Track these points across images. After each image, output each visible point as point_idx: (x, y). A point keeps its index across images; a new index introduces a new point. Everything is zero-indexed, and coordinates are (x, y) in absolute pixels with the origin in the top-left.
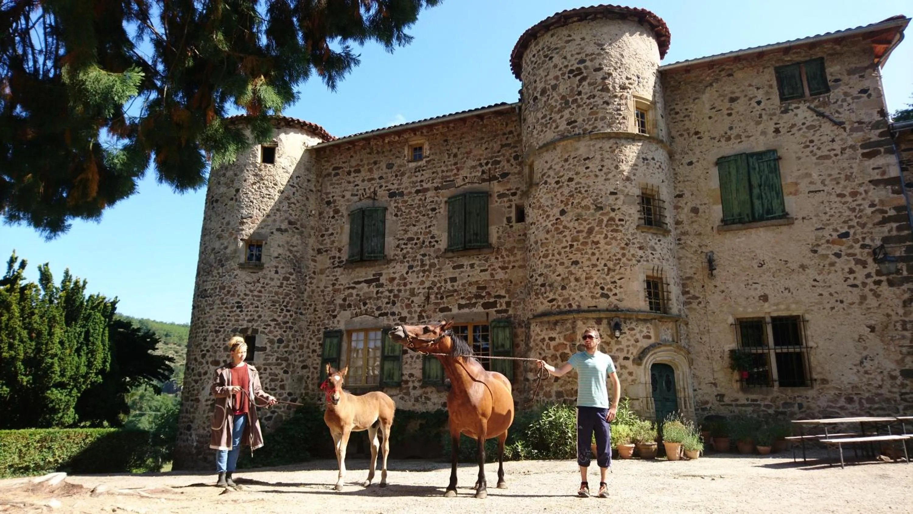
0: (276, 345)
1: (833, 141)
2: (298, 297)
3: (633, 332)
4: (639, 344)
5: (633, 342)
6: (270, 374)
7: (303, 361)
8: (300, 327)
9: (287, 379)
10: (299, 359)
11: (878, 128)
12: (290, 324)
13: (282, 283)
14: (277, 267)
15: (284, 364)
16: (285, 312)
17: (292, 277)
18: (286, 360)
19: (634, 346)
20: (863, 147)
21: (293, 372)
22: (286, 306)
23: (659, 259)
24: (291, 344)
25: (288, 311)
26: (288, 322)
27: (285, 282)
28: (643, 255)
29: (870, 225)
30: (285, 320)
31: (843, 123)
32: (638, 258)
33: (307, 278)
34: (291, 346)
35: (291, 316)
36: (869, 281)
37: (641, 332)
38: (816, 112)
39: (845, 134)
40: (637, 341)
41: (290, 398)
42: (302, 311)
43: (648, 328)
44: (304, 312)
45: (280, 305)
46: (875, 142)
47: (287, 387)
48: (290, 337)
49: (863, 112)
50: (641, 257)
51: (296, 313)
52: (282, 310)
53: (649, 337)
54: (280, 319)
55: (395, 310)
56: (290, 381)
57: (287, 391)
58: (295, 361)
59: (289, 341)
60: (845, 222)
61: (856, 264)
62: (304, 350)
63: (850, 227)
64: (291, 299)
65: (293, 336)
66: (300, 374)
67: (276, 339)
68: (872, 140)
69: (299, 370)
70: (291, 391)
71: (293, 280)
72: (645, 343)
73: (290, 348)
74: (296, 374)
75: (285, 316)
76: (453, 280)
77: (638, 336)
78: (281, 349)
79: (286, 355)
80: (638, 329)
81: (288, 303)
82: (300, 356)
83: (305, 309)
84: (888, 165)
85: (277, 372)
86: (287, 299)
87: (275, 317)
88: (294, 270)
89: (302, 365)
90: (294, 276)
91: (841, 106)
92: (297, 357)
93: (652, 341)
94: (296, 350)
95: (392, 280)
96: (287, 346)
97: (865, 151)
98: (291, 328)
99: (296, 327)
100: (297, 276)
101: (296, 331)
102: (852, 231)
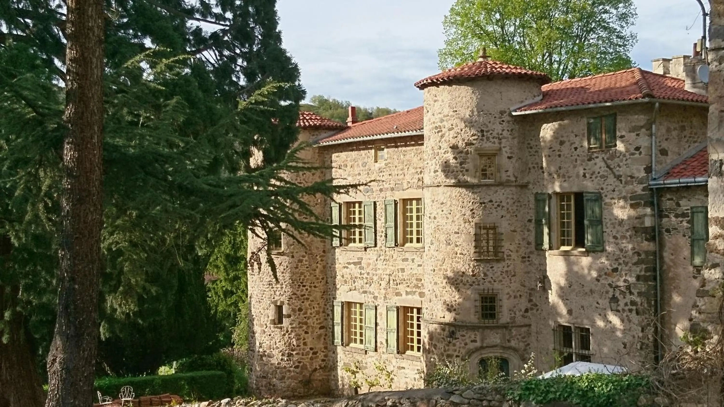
0: (298, 312)
1: (614, 191)
2: (311, 274)
3: (464, 338)
4: (467, 347)
5: (463, 345)
6: (296, 335)
7: (320, 323)
8: (315, 298)
9: (308, 338)
10: (316, 322)
11: (642, 183)
12: (307, 296)
13: (297, 265)
14: (292, 253)
15: (305, 327)
16: (301, 287)
17: (304, 259)
18: (306, 323)
19: (464, 348)
20: (632, 198)
21: (312, 332)
22: (302, 283)
23: (490, 282)
24: (309, 311)
25: (304, 286)
26: (304, 295)
27: (300, 264)
28: (475, 280)
29: (630, 265)
30: (303, 293)
31: (621, 176)
32: (471, 283)
33: (318, 257)
34: (309, 313)
35: (307, 290)
36: (626, 308)
37: (470, 337)
38: (606, 163)
39: (621, 185)
40: (466, 344)
41: (311, 352)
42: (315, 284)
43: (475, 334)
44: (317, 285)
45: (297, 282)
46: (639, 195)
47: (309, 344)
48: (308, 306)
49: (635, 167)
50: (474, 282)
51: (310, 287)
52: (299, 286)
53: (475, 341)
54: (298, 293)
55: (371, 289)
56: (310, 339)
57: (309, 347)
58: (313, 324)
59: (307, 309)
60: (616, 260)
61: (620, 294)
62: (321, 314)
63: (620, 264)
64: (305, 277)
65: (309, 305)
66: (319, 333)
67: (297, 308)
68: (638, 193)
69: (317, 330)
70: (312, 346)
71: (306, 261)
72: (472, 346)
73: (308, 314)
74: (315, 334)
75: (302, 290)
76: (403, 270)
77: (468, 341)
78: (301, 315)
79: (305, 320)
80: (467, 336)
81: (303, 280)
82: (317, 319)
83: (318, 283)
84: (645, 215)
85: (300, 333)
86: (302, 277)
87: (295, 292)
88: (306, 253)
89: (319, 326)
90: (306, 258)
91: (622, 161)
92: (315, 320)
93: (478, 344)
94: (314, 315)
95: (369, 264)
96: (306, 313)
97: (633, 202)
98: (307, 299)
99: (311, 298)
100: (309, 257)
101: (313, 301)
102: (620, 268)
